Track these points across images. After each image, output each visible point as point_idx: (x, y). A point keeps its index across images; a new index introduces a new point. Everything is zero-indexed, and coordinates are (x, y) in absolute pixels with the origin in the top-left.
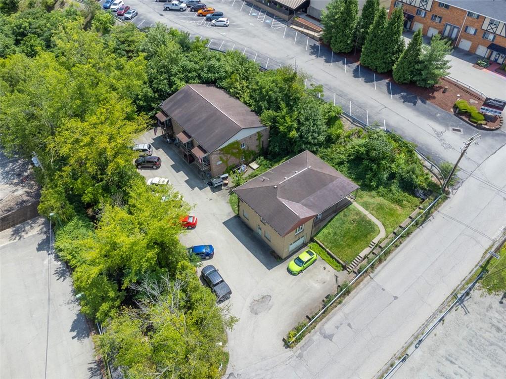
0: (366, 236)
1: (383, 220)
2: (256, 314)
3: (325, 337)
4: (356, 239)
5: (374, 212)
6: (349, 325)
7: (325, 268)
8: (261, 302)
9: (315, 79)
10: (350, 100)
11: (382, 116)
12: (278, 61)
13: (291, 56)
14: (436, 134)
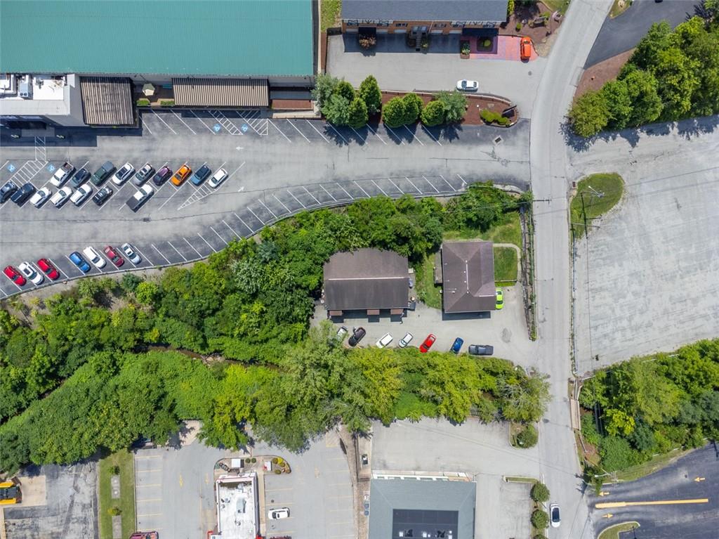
0: (513, 259)
1: (511, 241)
2: (509, 341)
3: (543, 322)
4: (509, 265)
5: (503, 241)
6: (546, 308)
7: (509, 290)
8: (505, 336)
9: (378, 175)
10: (421, 174)
11: (453, 172)
12: (330, 181)
13: (330, 165)
14: (492, 157)
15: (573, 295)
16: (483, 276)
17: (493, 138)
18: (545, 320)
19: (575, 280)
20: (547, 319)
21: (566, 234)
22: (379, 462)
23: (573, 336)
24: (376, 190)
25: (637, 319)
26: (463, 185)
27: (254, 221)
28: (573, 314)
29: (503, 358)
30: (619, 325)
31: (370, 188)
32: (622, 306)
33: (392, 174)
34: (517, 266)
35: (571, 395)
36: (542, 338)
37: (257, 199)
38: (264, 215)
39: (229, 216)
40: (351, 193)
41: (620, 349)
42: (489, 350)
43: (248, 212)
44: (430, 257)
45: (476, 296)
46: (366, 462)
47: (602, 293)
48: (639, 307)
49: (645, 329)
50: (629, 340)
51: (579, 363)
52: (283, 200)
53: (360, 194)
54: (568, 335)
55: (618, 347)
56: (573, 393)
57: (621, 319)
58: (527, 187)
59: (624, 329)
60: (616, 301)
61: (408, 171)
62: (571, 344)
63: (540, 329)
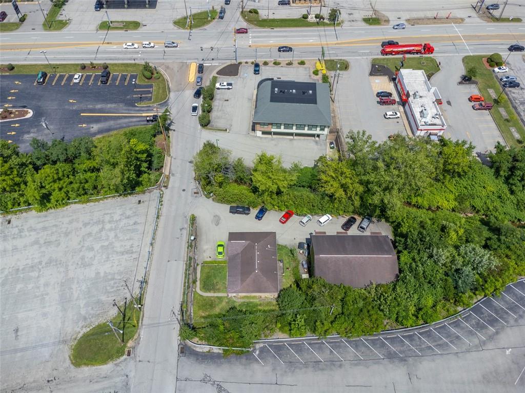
1: (205, 298)
2: (214, 216)
3: (183, 228)
4: (208, 277)
6: (178, 238)
7: (210, 257)
8: (217, 220)
9: (356, 365)
10: (306, 365)
11: (268, 368)
12: (410, 359)
15: (151, 248)
16: (239, 260)
18: (181, 229)
19: (147, 261)
20: (179, 230)
22: (321, 144)
23: (158, 218)
24: (356, 346)
25: (95, 229)
26: (257, 352)
28: (154, 233)
29: (221, 205)
30: (113, 226)
31: (363, 349)
32: (107, 239)
33: (341, 366)
34: (201, 276)
35: (168, 177)
36: (186, 217)
37: (487, 339)
39: (512, 322)
40: (383, 345)
42: (234, 210)
44: (288, 285)
48: (91, 238)
49: (91, 222)
54: (162, 219)
57: (111, 230)
59: (110, 222)
60: (111, 244)
61: (323, 370)
62: (160, 212)
63: (187, 223)
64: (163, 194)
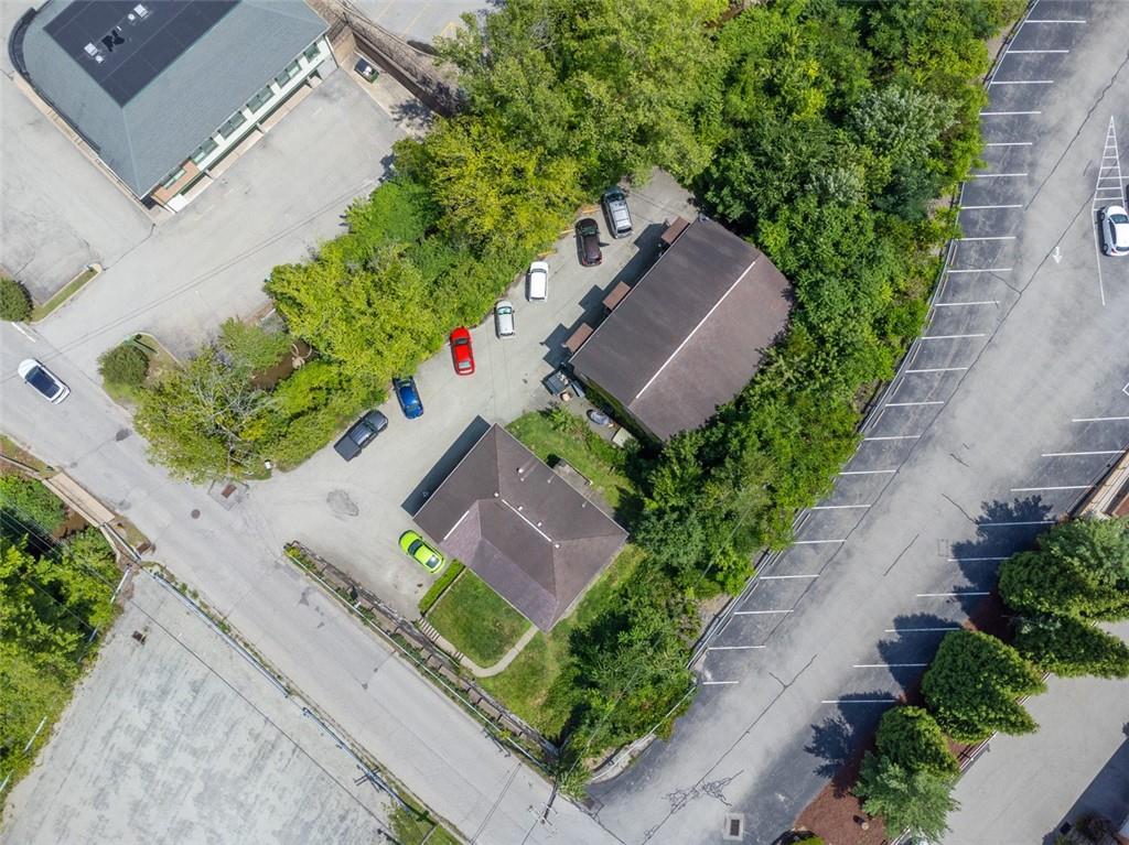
0: (473, 646)
2: (328, 501)
3: (304, 595)
4: (467, 630)
5: (522, 659)
6: (322, 624)
7: (420, 586)
8: (345, 504)
9: (868, 526)
10: (799, 610)
11: (750, 679)
12: (935, 427)
13: (966, 455)
14: (712, 785)
15: (297, 699)
16: (498, 555)
17: (748, 822)
18: (304, 601)
19: (323, 730)
20: (303, 606)
21: (426, 795)
22: (339, 90)
23: (225, 628)
24: (844, 496)
25: (133, 785)
26: (709, 675)
27: (977, 229)
28: (264, 666)
29: (310, 462)
30: (159, 740)
31: (856, 489)
32: (187, 777)
33: (849, 554)
34: (452, 641)
35: (122, 523)
36: (277, 566)
37: (1014, 266)
38: (974, 255)
39: (1026, 191)
40: (878, 447)
41: (113, 698)
42: (349, 448)
43: (1003, 231)
44: (617, 493)
45: (476, 505)
46: (360, 67)
47: (247, 761)
48: (153, 812)
49: (101, 784)
50: (110, 733)
51: (164, 592)
52: (972, 311)
53: (862, 461)
54: (234, 620)
55: (119, 696)
56: (122, 532)
57: (166, 753)
58: (591, 801)
59: (140, 741)
60: (208, 776)
61: (829, 589)
62: (213, 612)
63: (296, 576)
64: (163, 568)
